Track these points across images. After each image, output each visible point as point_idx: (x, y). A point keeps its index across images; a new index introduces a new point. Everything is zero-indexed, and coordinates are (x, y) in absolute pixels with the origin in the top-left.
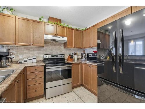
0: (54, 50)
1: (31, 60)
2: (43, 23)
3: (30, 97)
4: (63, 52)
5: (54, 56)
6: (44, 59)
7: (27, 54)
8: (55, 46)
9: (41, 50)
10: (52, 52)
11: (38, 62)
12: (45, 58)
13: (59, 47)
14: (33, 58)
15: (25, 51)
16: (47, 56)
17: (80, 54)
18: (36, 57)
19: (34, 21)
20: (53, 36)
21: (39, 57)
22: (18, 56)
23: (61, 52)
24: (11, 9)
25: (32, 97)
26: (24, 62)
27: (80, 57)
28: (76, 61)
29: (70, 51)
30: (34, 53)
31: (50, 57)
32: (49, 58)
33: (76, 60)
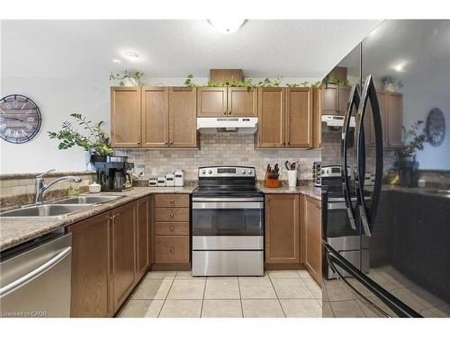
0: (225, 156)
1: (172, 179)
2: (194, 90)
3: (161, 262)
4: (254, 159)
5: (225, 171)
6: (201, 179)
7: (166, 167)
8: (229, 145)
9: (195, 156)
10: (220, 160)
11: (186, 184)
12: (201, 175)
13: (239, 145)
14: (177, 176)
15: (162, 160)
16: (207, 170)
17: (311, 167)
18: (181, 173)
19: (176, 89)
20: (218, 120)
21: (190, 173)
22: (150, 172)
23: (246, 160)
24: (136, 74)
25: (165, 262)
26: (159, 184)
27: (308, 176)
28: (292, 188)
29: (276, 155)
30: (180, 163)
31: (215, 173)
32: (211, 175)
33: (292, 183)
